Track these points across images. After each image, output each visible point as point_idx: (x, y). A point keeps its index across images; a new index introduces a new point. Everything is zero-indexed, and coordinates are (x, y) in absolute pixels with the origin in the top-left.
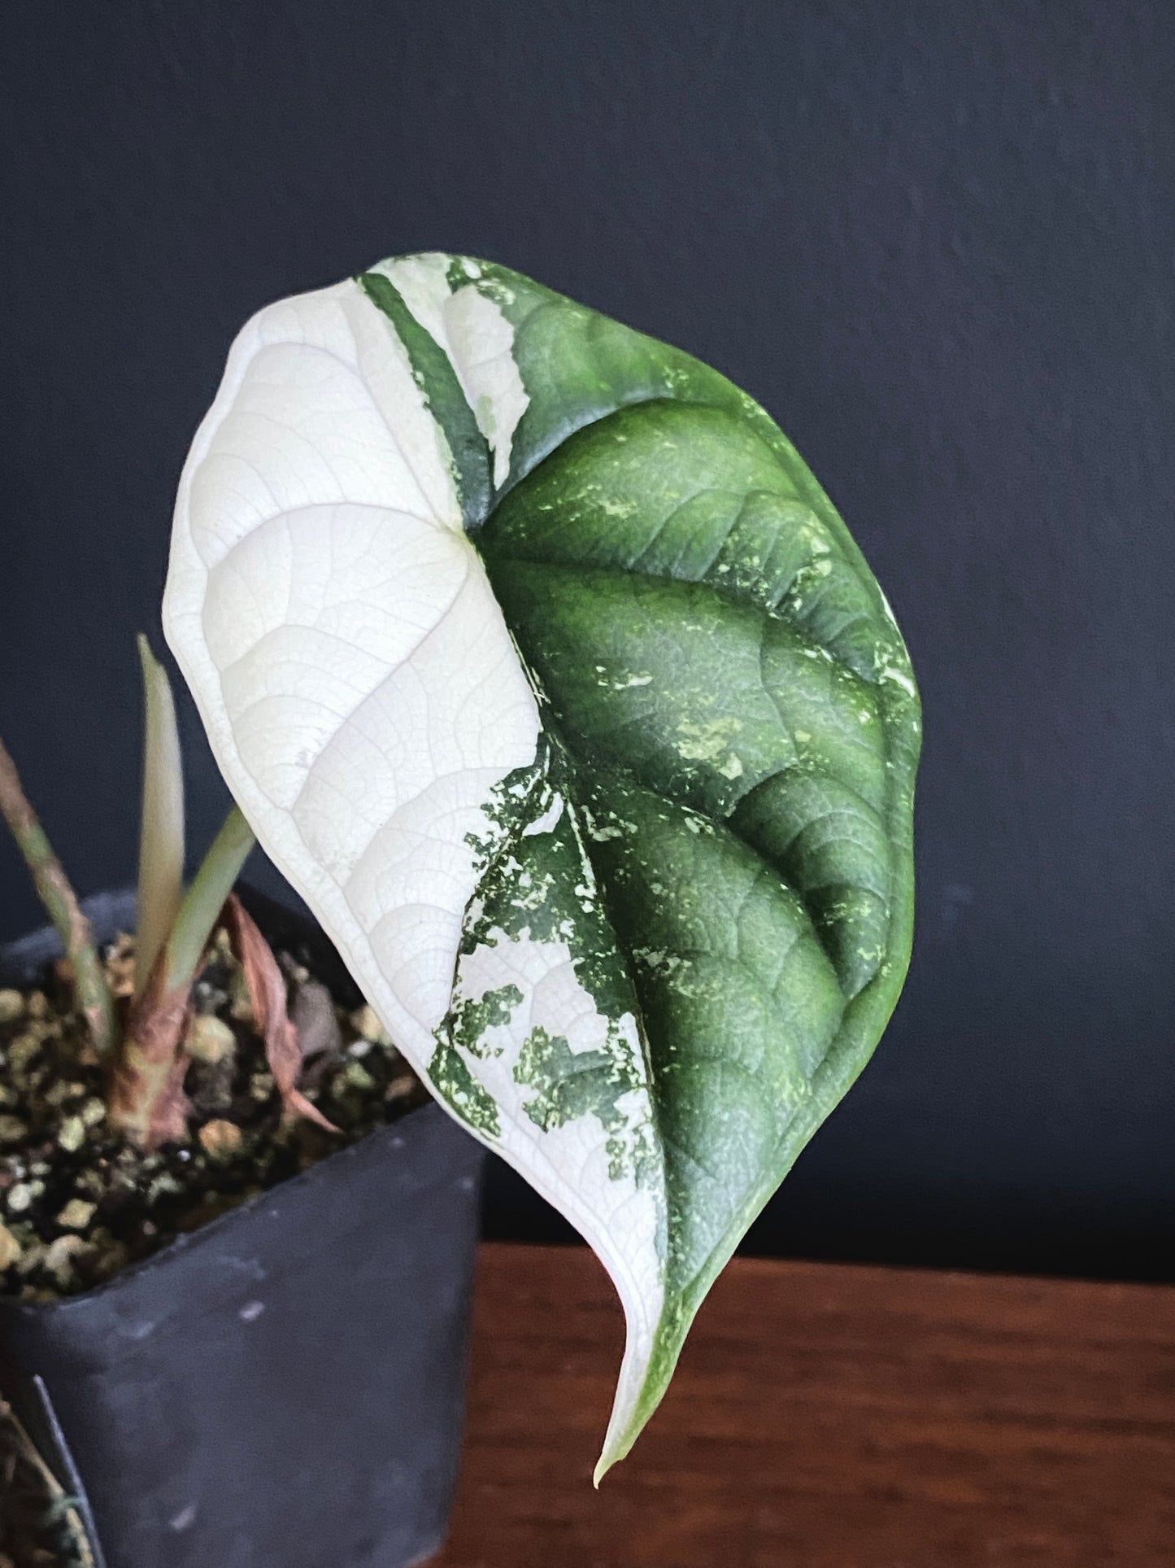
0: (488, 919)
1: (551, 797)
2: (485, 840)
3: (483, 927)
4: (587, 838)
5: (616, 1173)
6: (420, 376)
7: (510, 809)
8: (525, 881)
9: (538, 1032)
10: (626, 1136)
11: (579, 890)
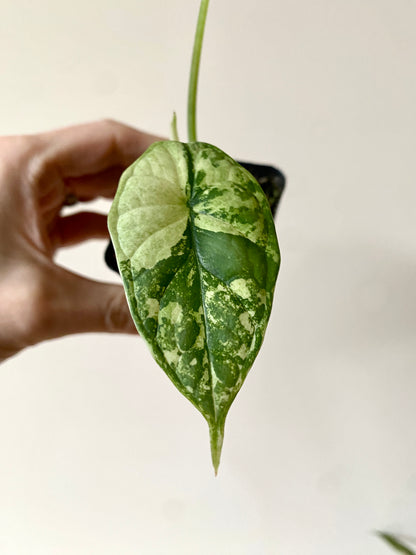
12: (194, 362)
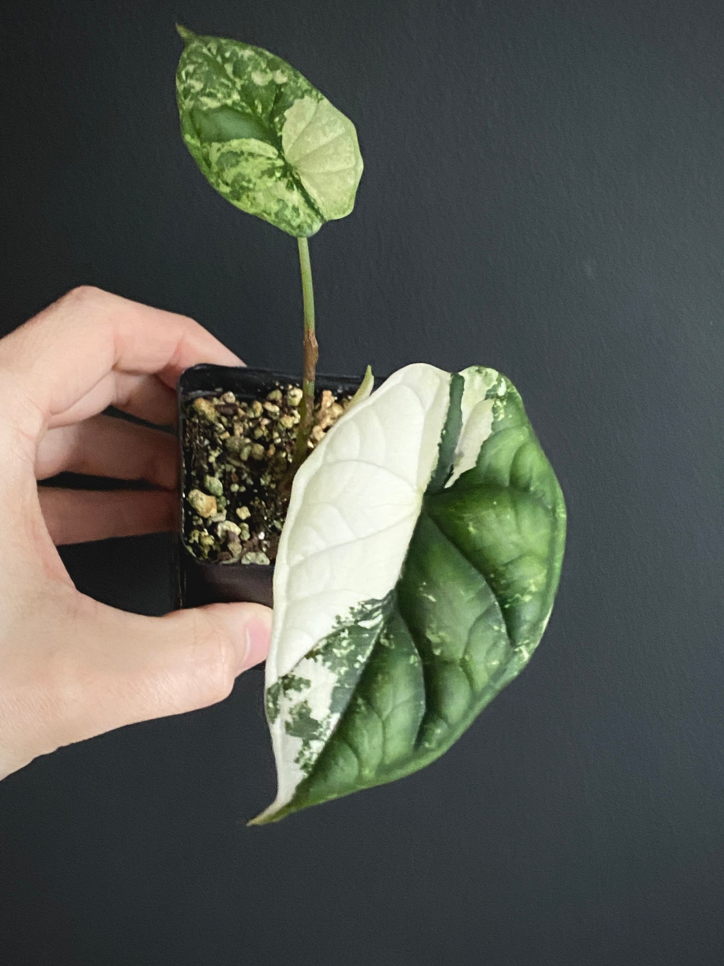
0: (322, 651)
1: (379, 615)
2: (343, 620)
3: (318, 652)
4: (379, 638)
5: (297, 761)
6: (444, 432)
7: (361, 612)
8: (344, 643)
9: (306, 702)
10: (307, 753)
11: (360, 658)
12: (227, 55)
